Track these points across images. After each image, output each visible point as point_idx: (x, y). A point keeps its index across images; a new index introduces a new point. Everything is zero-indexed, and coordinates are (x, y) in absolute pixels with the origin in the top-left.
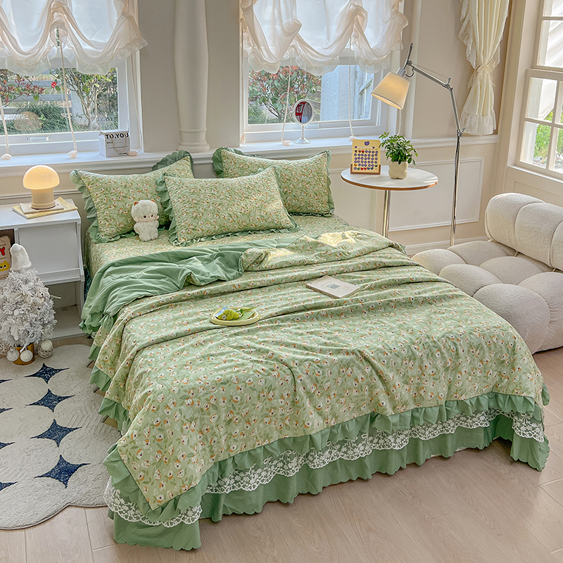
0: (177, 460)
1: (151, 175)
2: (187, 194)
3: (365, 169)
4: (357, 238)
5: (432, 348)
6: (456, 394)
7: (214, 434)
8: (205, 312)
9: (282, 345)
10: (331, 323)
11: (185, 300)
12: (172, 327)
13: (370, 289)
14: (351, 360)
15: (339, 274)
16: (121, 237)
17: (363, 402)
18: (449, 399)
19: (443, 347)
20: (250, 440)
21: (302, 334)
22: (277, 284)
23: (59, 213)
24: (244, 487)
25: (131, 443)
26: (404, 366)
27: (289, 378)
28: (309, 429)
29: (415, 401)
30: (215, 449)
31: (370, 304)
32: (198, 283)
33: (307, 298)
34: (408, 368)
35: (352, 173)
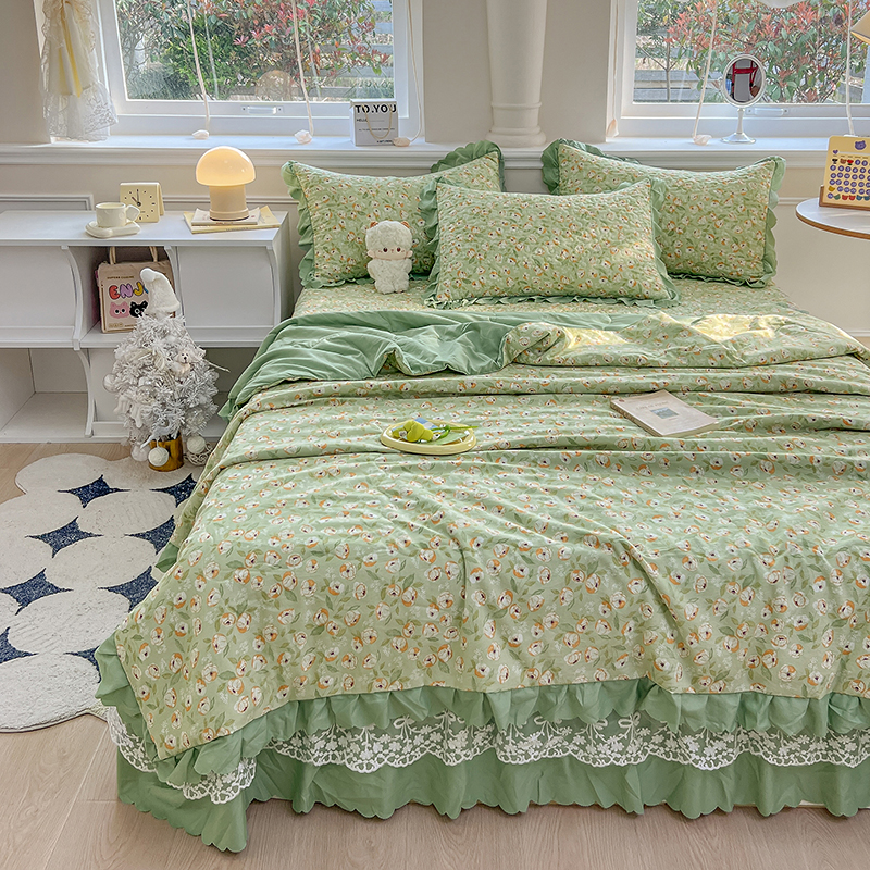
0: (201, 680)
1: (418, 180)
2: (467, 217)
3: (852, 198)
4: (783, 330)
5: (805, 569)
6: (858, 682)
7: (285, 645)
8: (386, 420)
9: (478, 504)
10: (608, 480)
11: (364, 396)
12: (305, 437)
13: (741, 428)
14: (602, 560)
15: (693, 393)
16: (347, 282)
17: (621, 653)
18: (840, 690)
19: (835, 573)
20: (361, 675)
21: (533, 491)
22: (553, 392)
23: (247, 229)
24: (350, 761)
25: (133, 627)
26: (728, 595)
27: (455, 569)
28: (483, 681)
29: (751, 675)
30: (287, 675)
31: (715, 455)
32: (405, 370)
33: (594, 426)
34: (738, 604)
35: (822, 204)
